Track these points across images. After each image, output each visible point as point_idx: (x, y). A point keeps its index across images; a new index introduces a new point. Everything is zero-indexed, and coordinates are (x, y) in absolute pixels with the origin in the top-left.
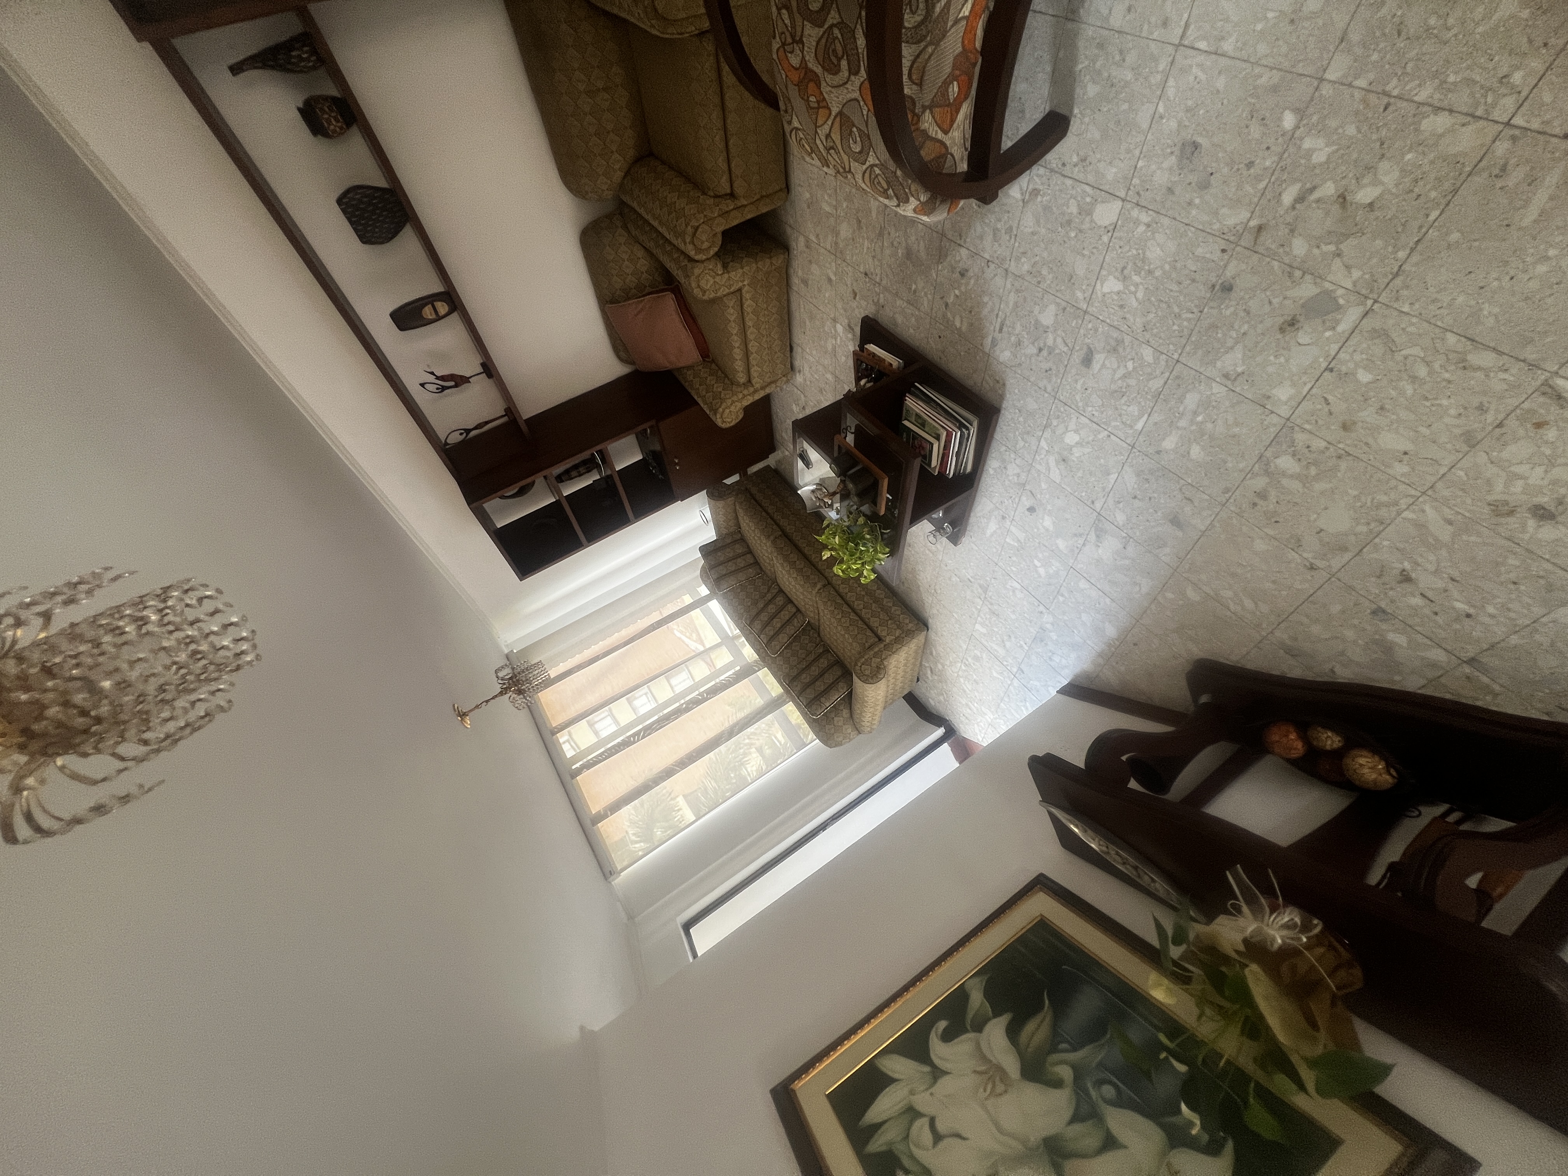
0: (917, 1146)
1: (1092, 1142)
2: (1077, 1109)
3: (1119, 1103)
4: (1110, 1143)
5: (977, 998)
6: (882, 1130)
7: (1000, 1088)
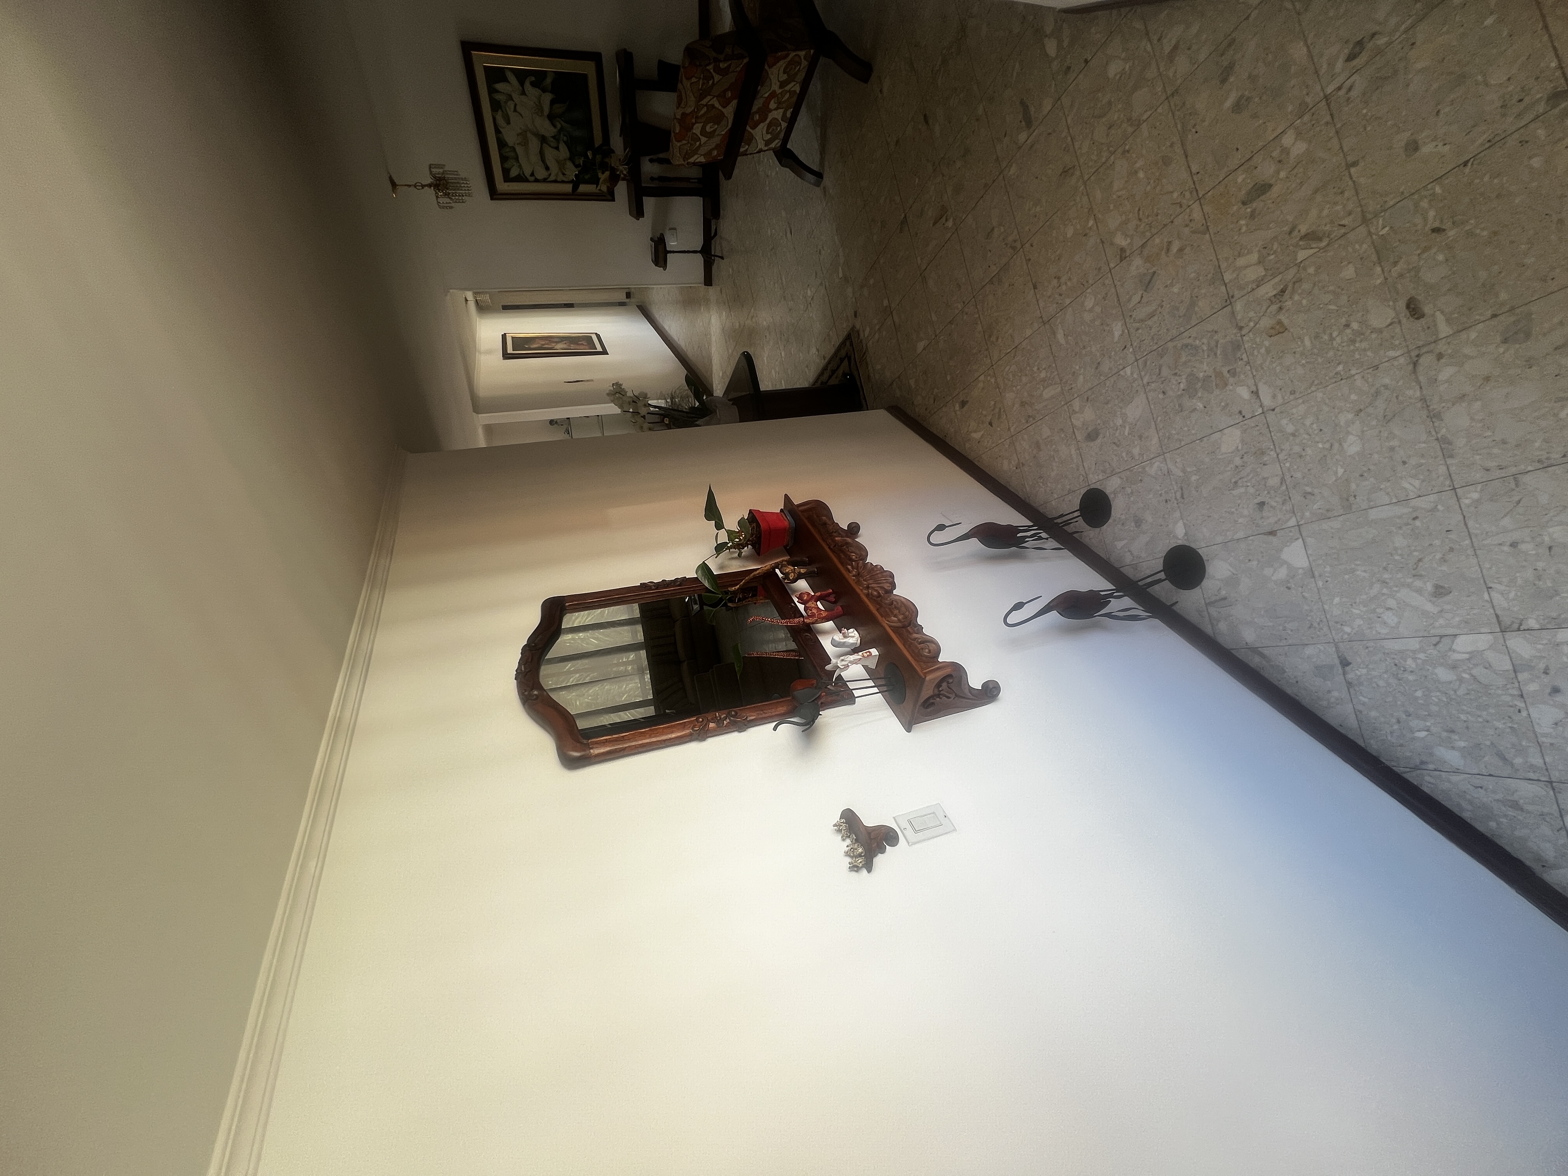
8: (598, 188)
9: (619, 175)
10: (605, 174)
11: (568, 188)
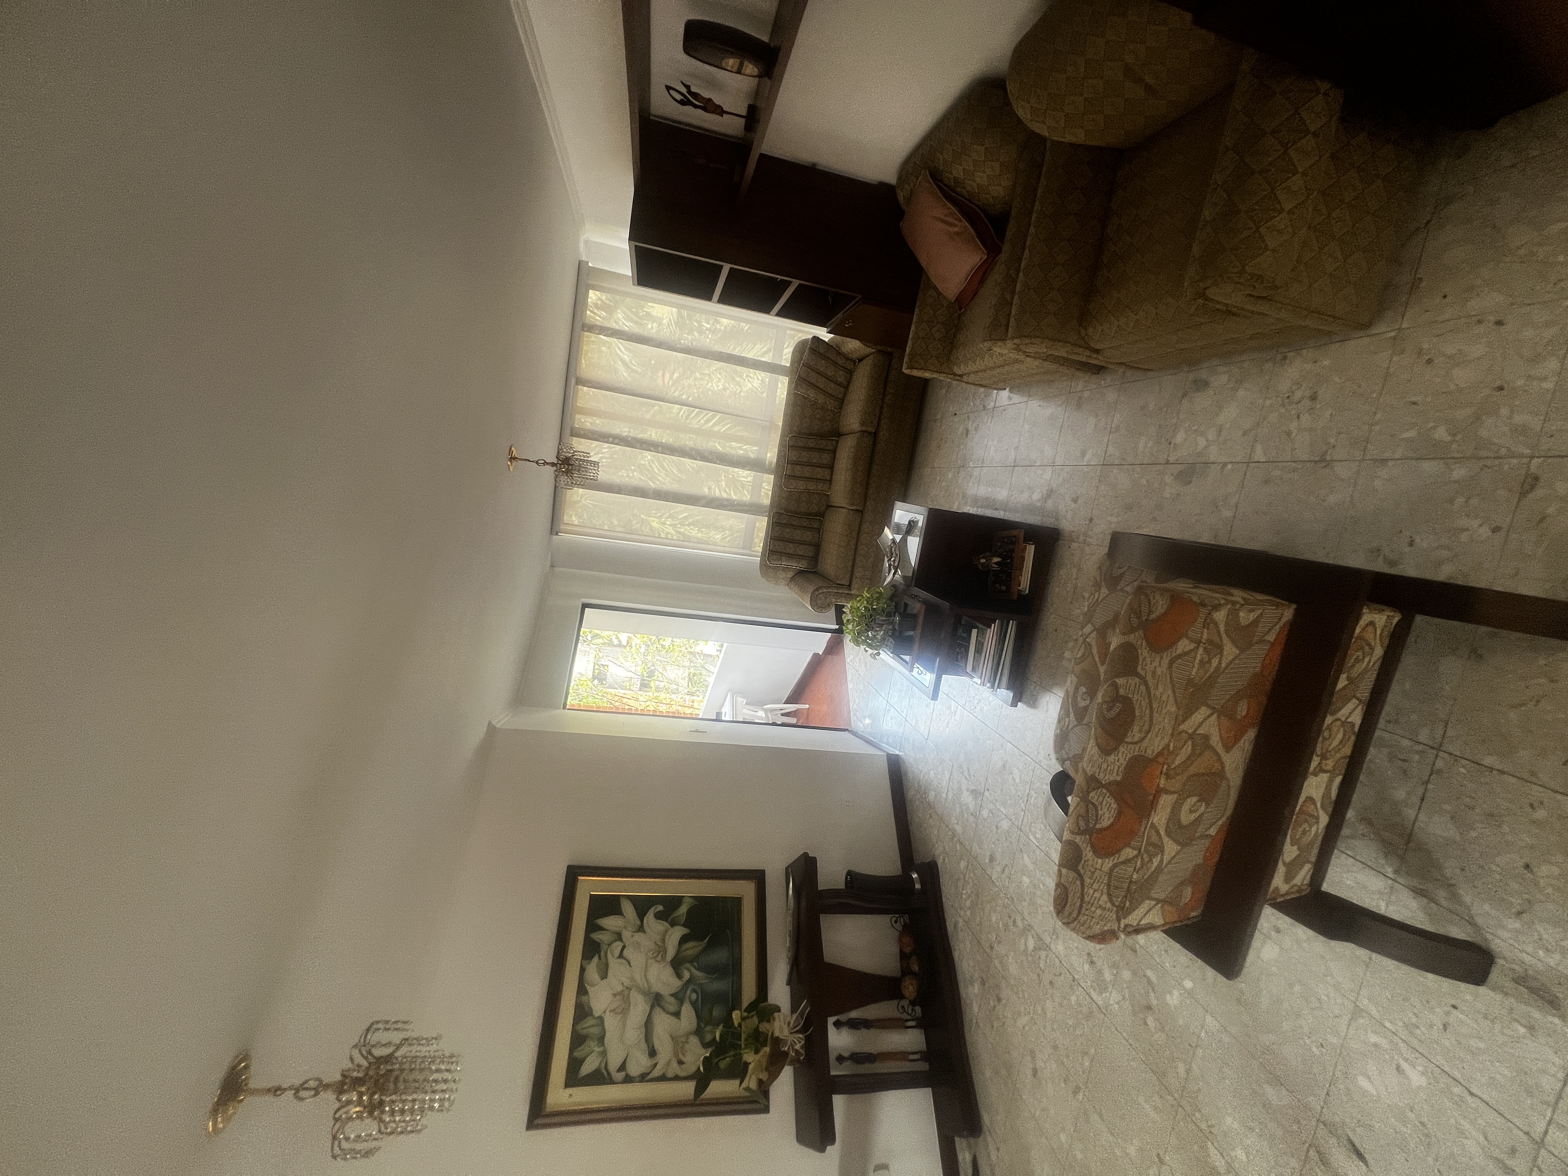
0: (611, 952)
1: (672, 1008)
2: (677, 993)
3: (694, 1004)
4: (677, 1014)
5: (683, 909)
6: (603, 932)
7: (659, 958)
8: (744, 1085)
9: (786, 1054)
10: (761, 1054)
11: (687, 1089)
